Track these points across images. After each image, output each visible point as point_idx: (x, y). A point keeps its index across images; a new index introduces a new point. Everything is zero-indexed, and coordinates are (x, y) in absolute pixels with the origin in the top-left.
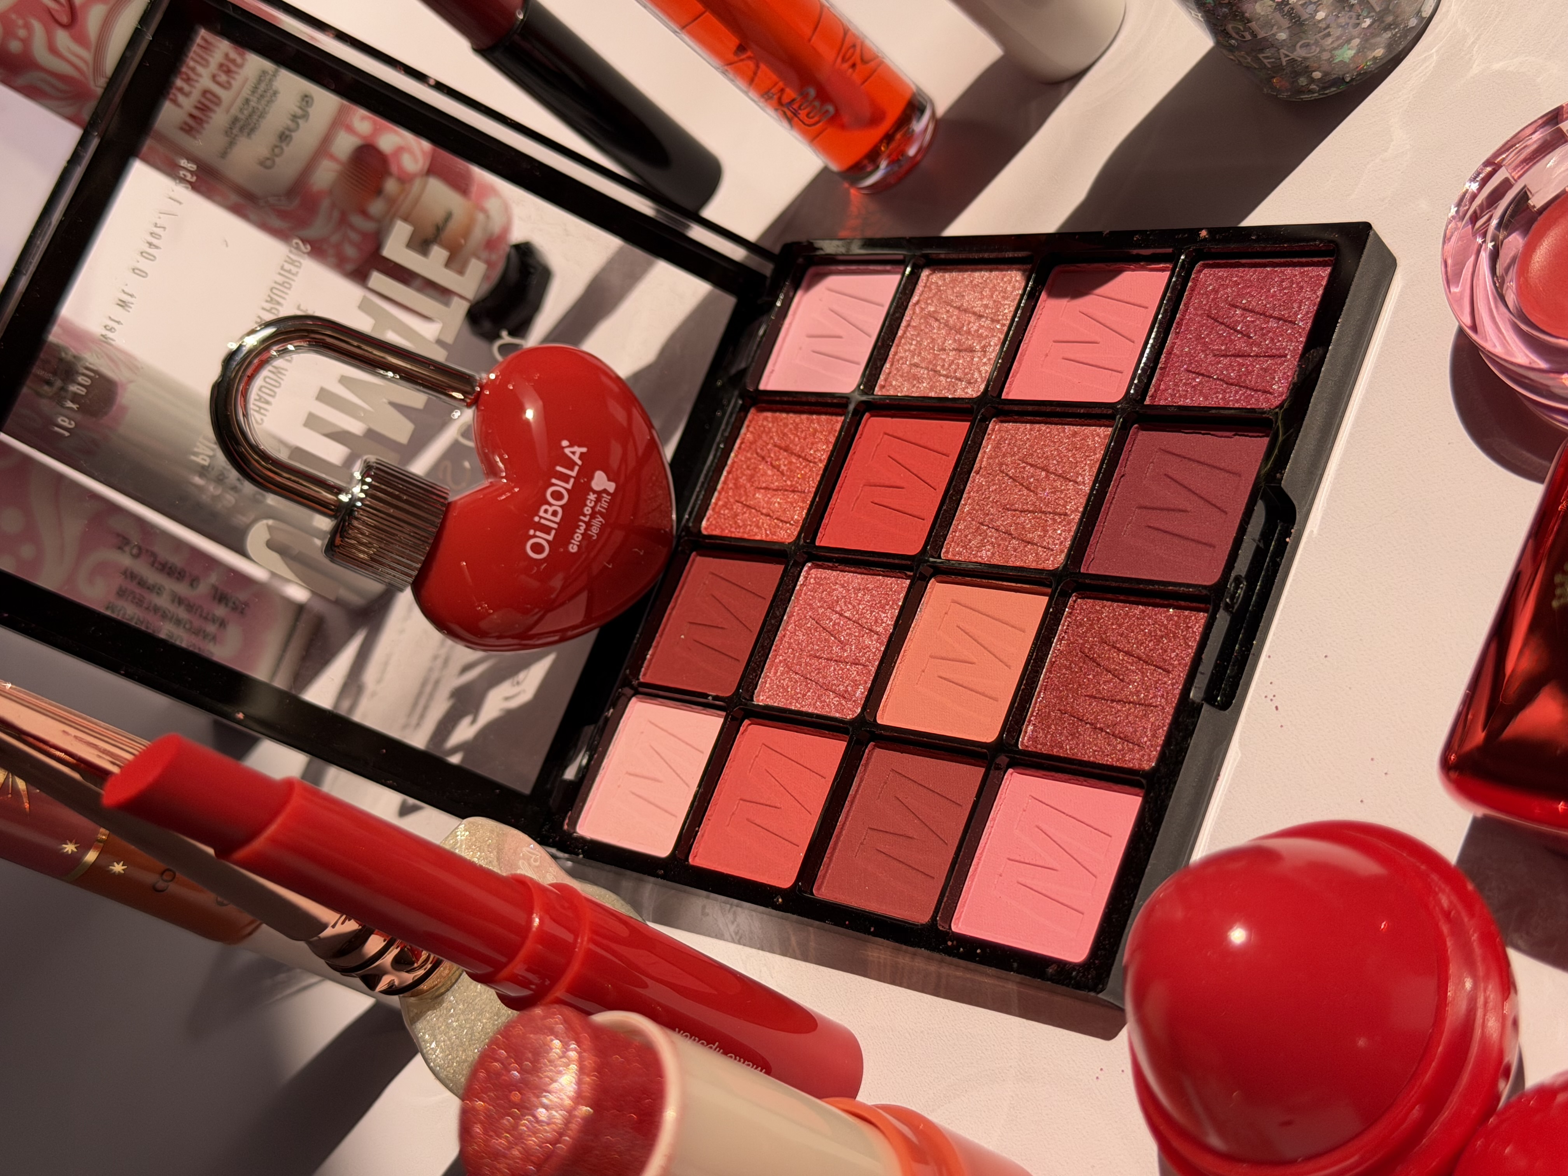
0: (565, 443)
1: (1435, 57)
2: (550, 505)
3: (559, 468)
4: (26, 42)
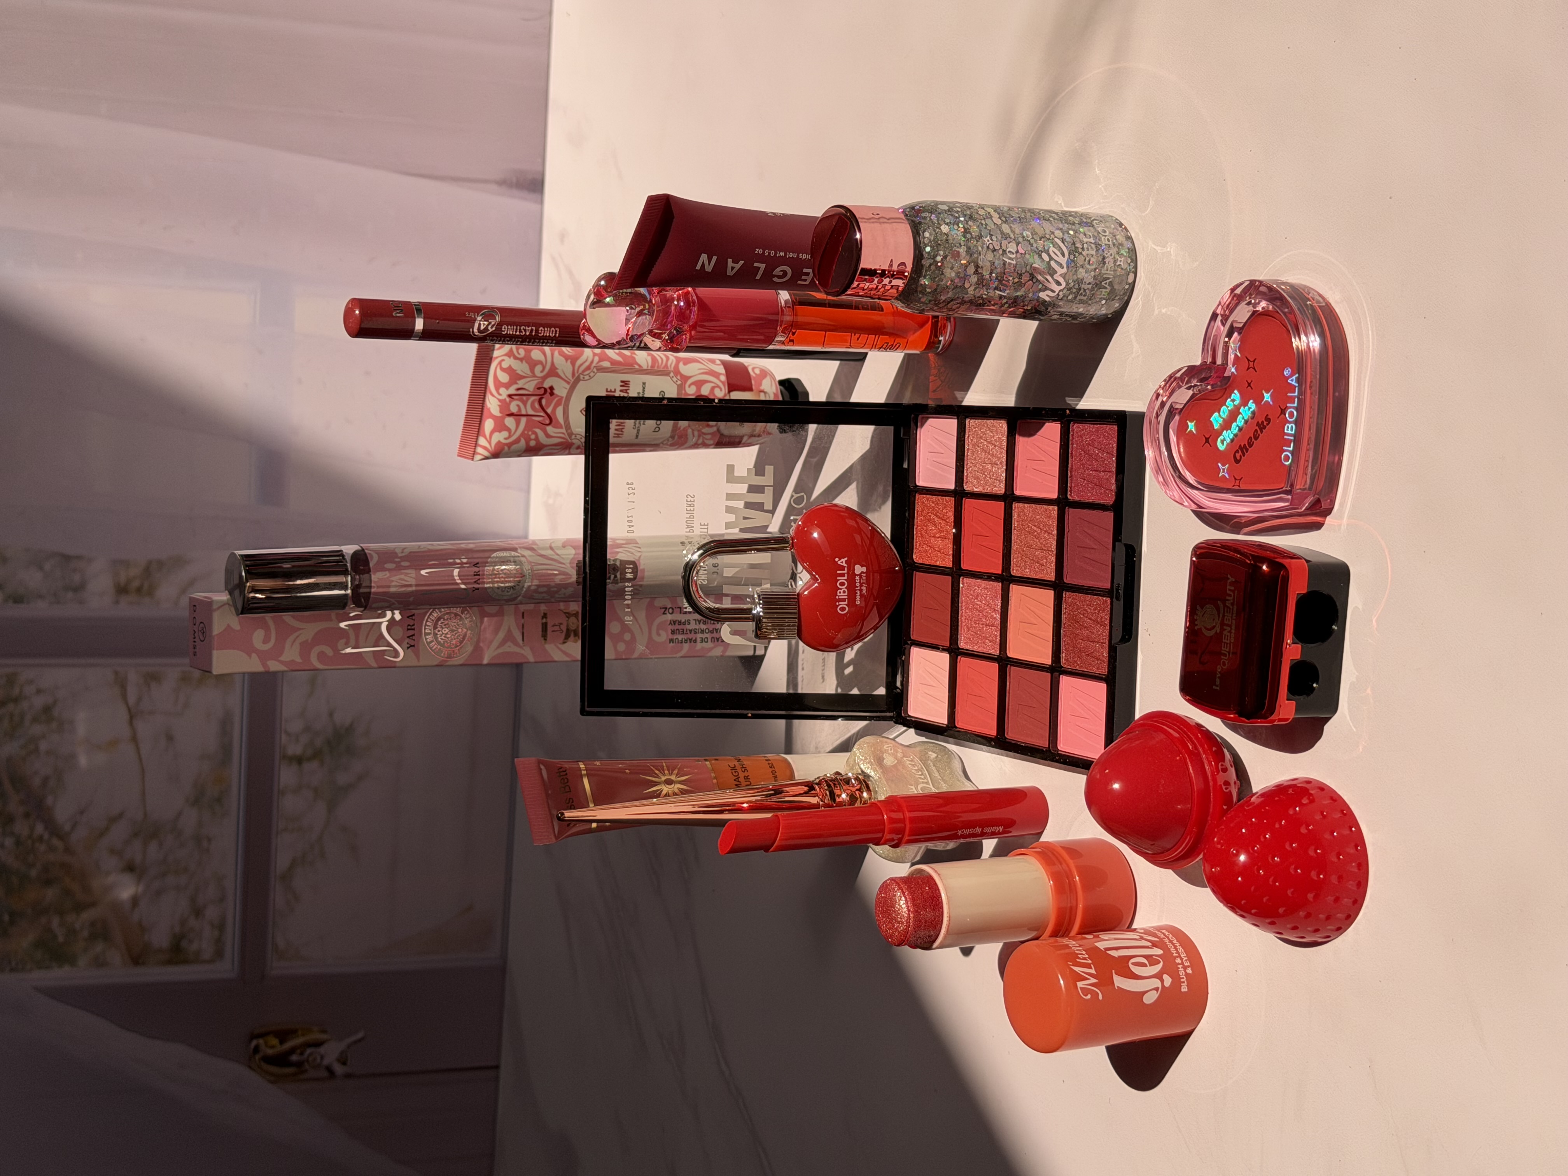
0: (837, 559)
1: (1141, 303)
2: (841, 589)
3: (839, 572)
4: (537, 439)
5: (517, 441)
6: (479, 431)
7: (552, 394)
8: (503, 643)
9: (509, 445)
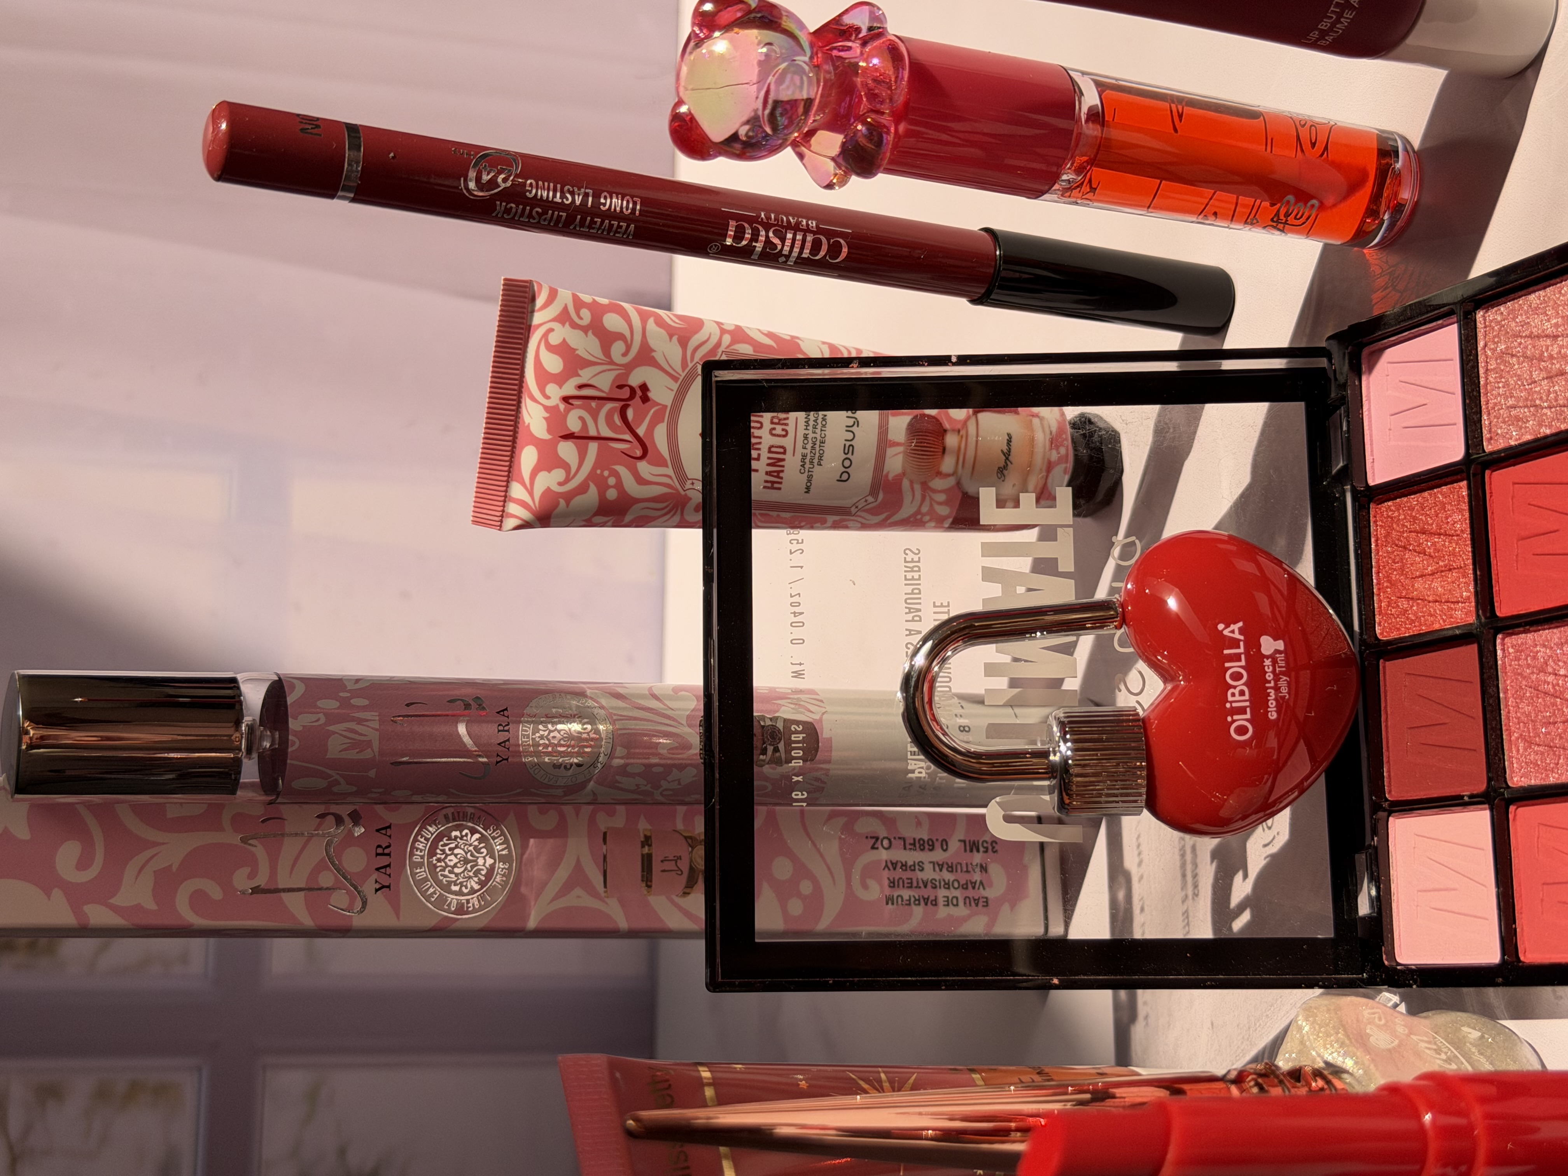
0: (1221, 627)
2: (1235, 687)
3: (1226, 652)
4: (619, 485)
5: (582, 489)
6: (510, 472)
7: (645, 399)
8: (566, 888)
9: (569, 496)
